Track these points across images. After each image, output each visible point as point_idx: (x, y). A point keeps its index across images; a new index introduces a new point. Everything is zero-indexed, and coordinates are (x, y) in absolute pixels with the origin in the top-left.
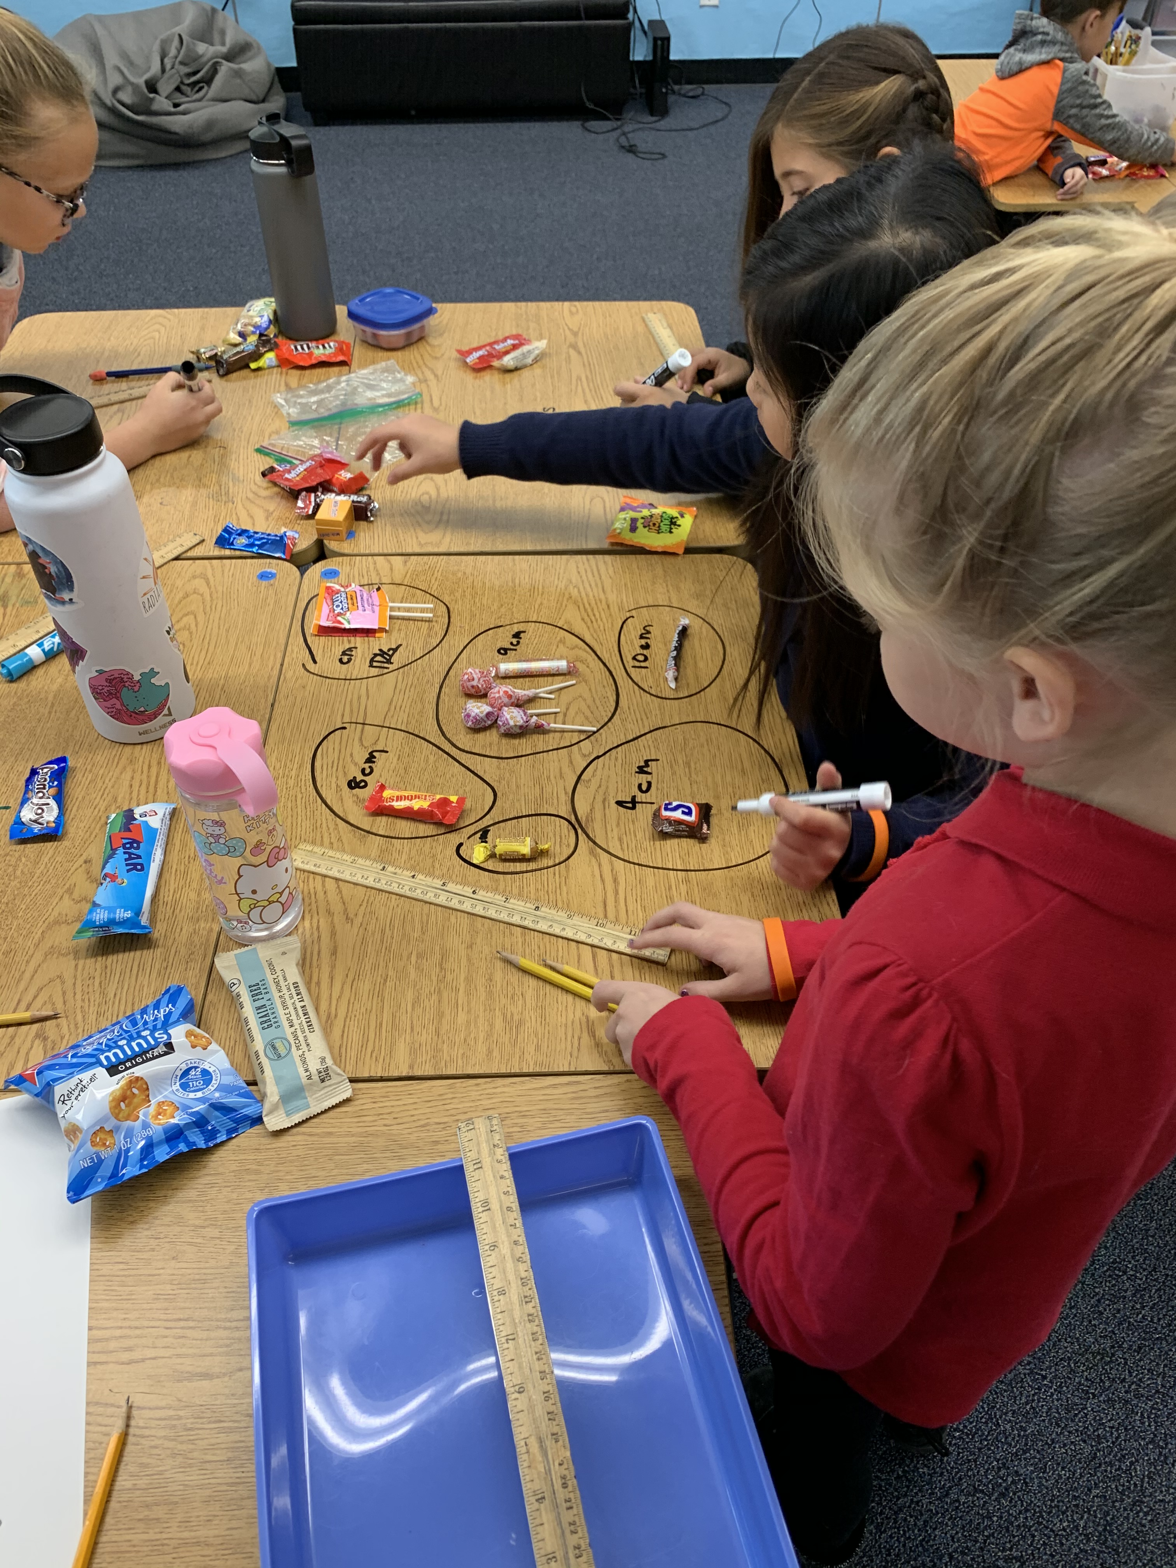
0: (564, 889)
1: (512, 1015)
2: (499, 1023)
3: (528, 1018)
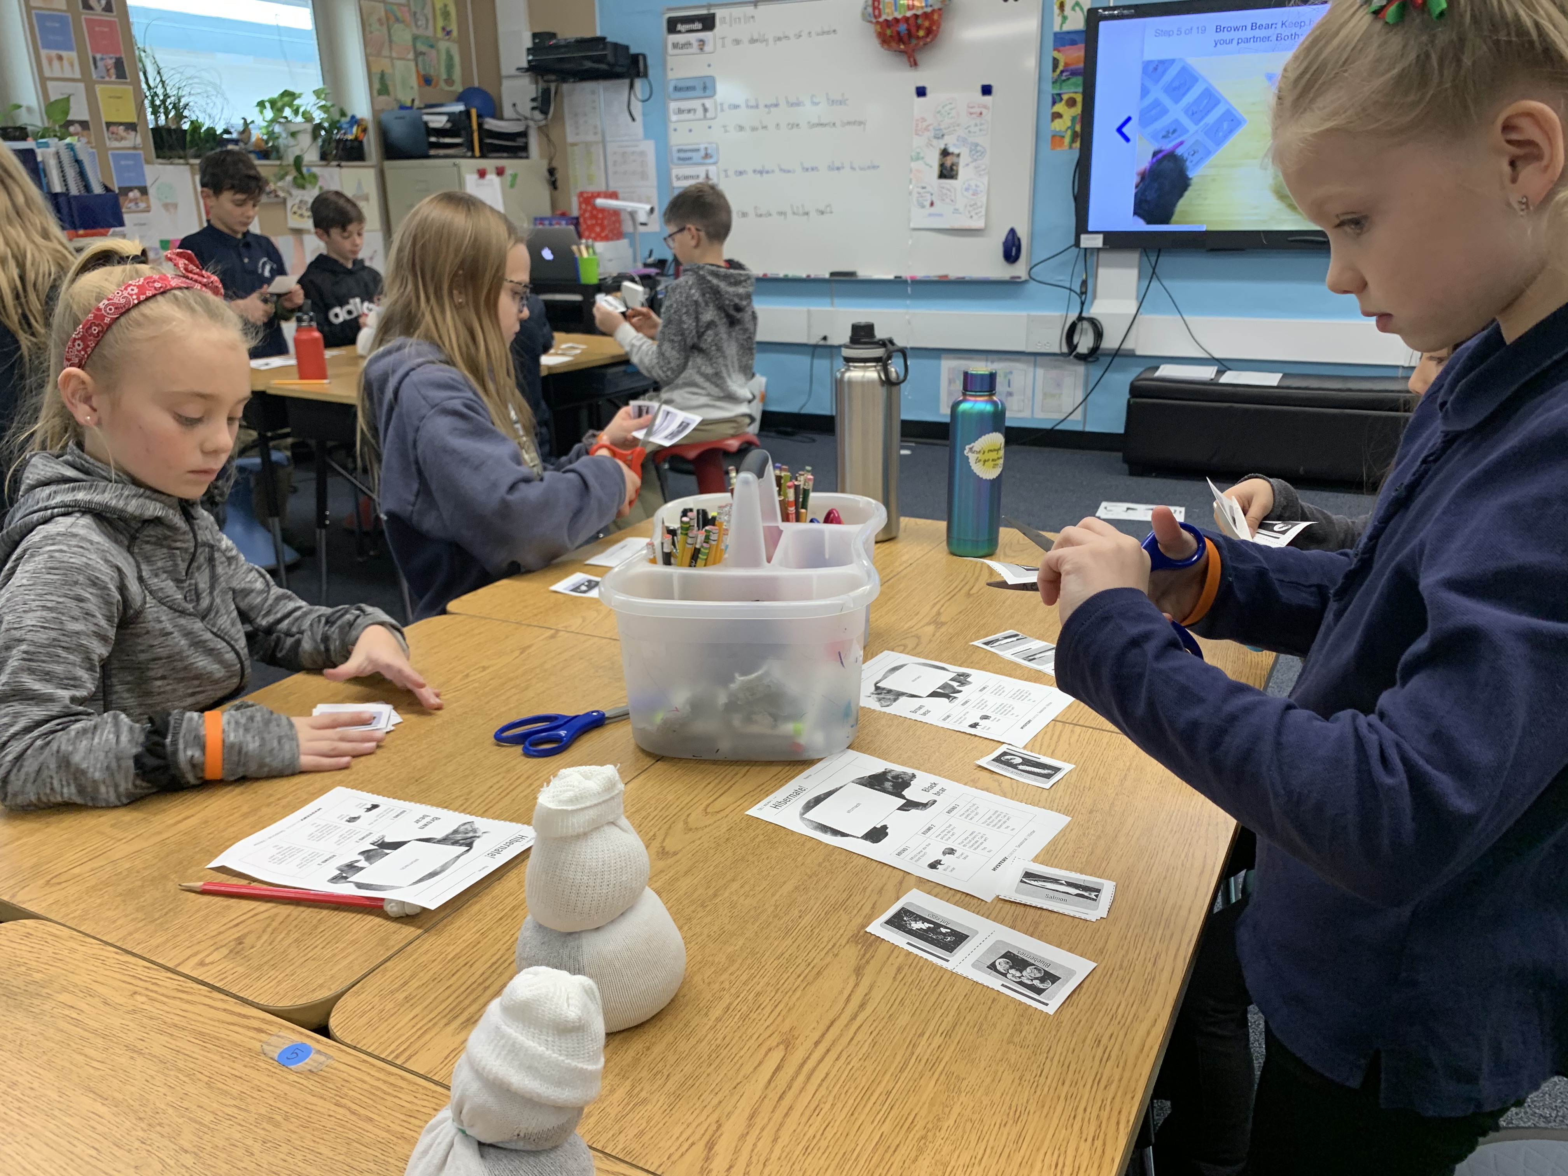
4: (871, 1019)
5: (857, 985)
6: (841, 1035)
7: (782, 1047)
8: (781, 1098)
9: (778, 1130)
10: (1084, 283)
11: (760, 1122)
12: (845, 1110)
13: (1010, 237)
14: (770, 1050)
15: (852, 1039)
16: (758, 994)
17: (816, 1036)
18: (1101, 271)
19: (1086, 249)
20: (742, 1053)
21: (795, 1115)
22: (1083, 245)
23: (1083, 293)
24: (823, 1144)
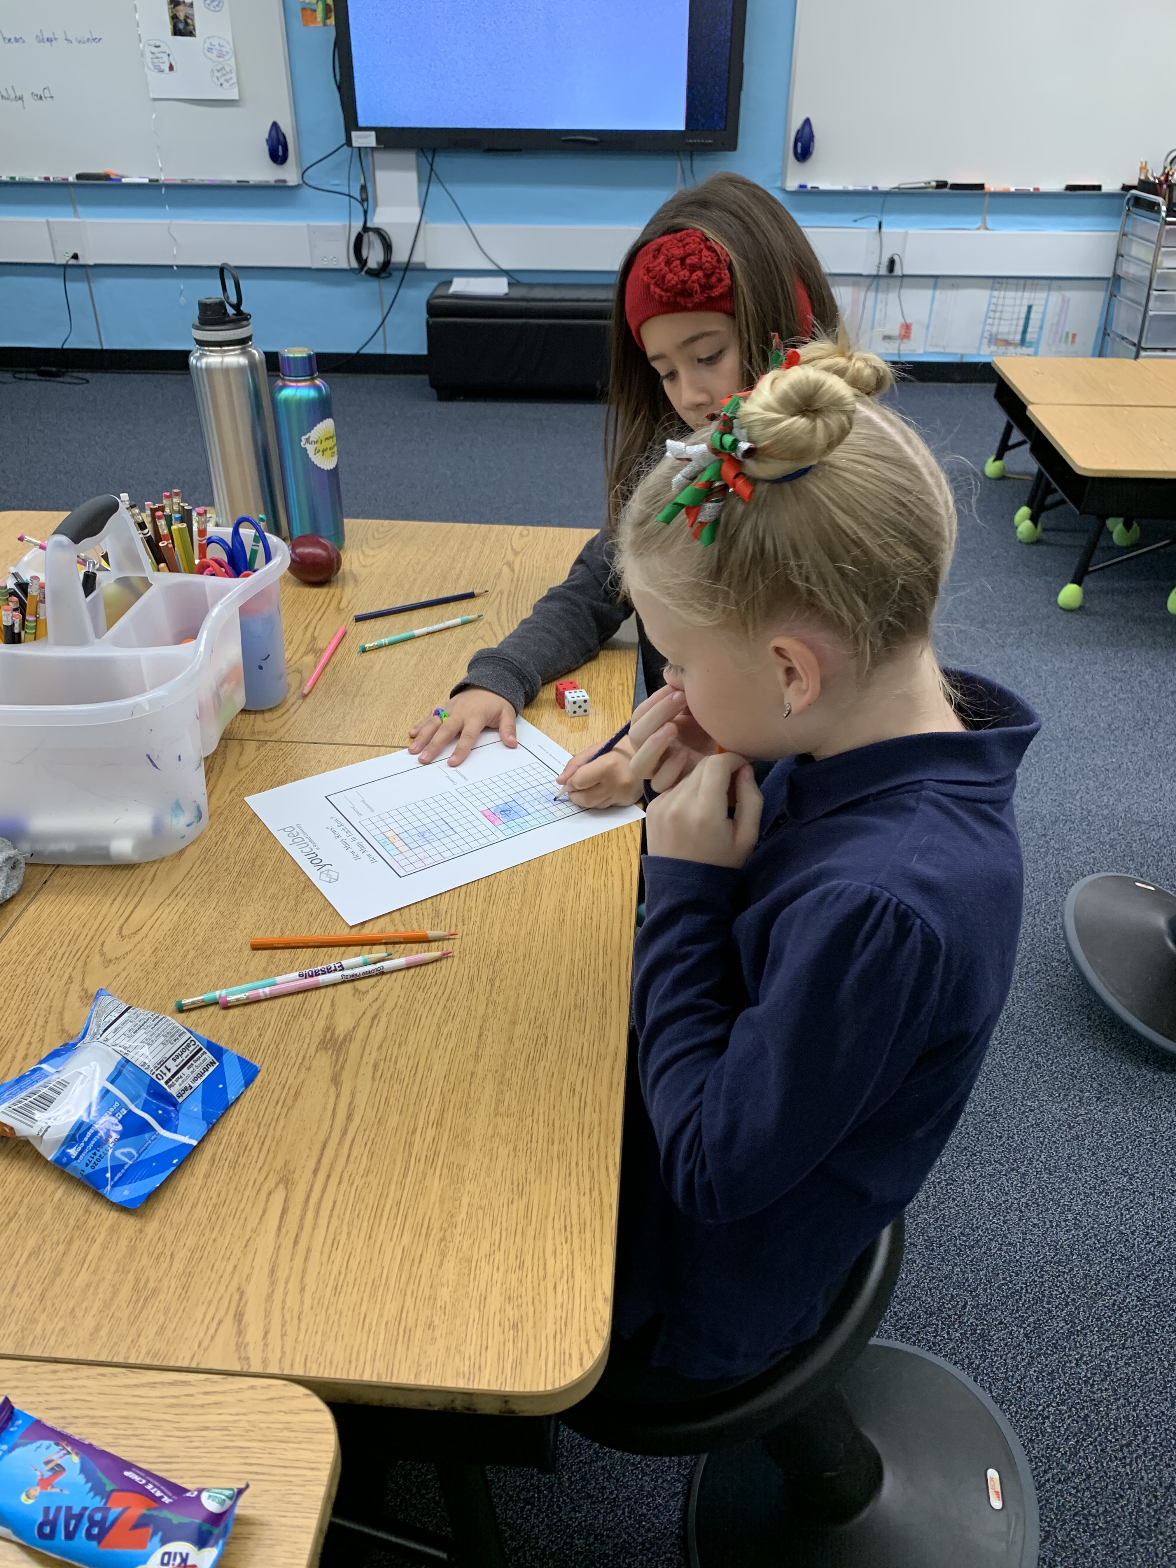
0: (282, 1122)
1: (148, 1280)
2: (126, 1291)
3: (165, 1289)
4: (362, 1128)
5: (338, 1096)
6: (336, 1156)
7: (281, 1186)
8: (296, 1242)
9: (303, 1278)
10: (364, 188)
11: (282, 1274)
12: (363, 1235)
13: (274, 132)
14: (270, 1193)
15: (349, 1156)
16: (241, 1135)
17: (312, 1164)
18: (380, 175)
19: (359, 148)
20: (242, 1205)
21: (315, 1256)
22: (355, 144)
23: (364, 200)
24: (351, 1278)
